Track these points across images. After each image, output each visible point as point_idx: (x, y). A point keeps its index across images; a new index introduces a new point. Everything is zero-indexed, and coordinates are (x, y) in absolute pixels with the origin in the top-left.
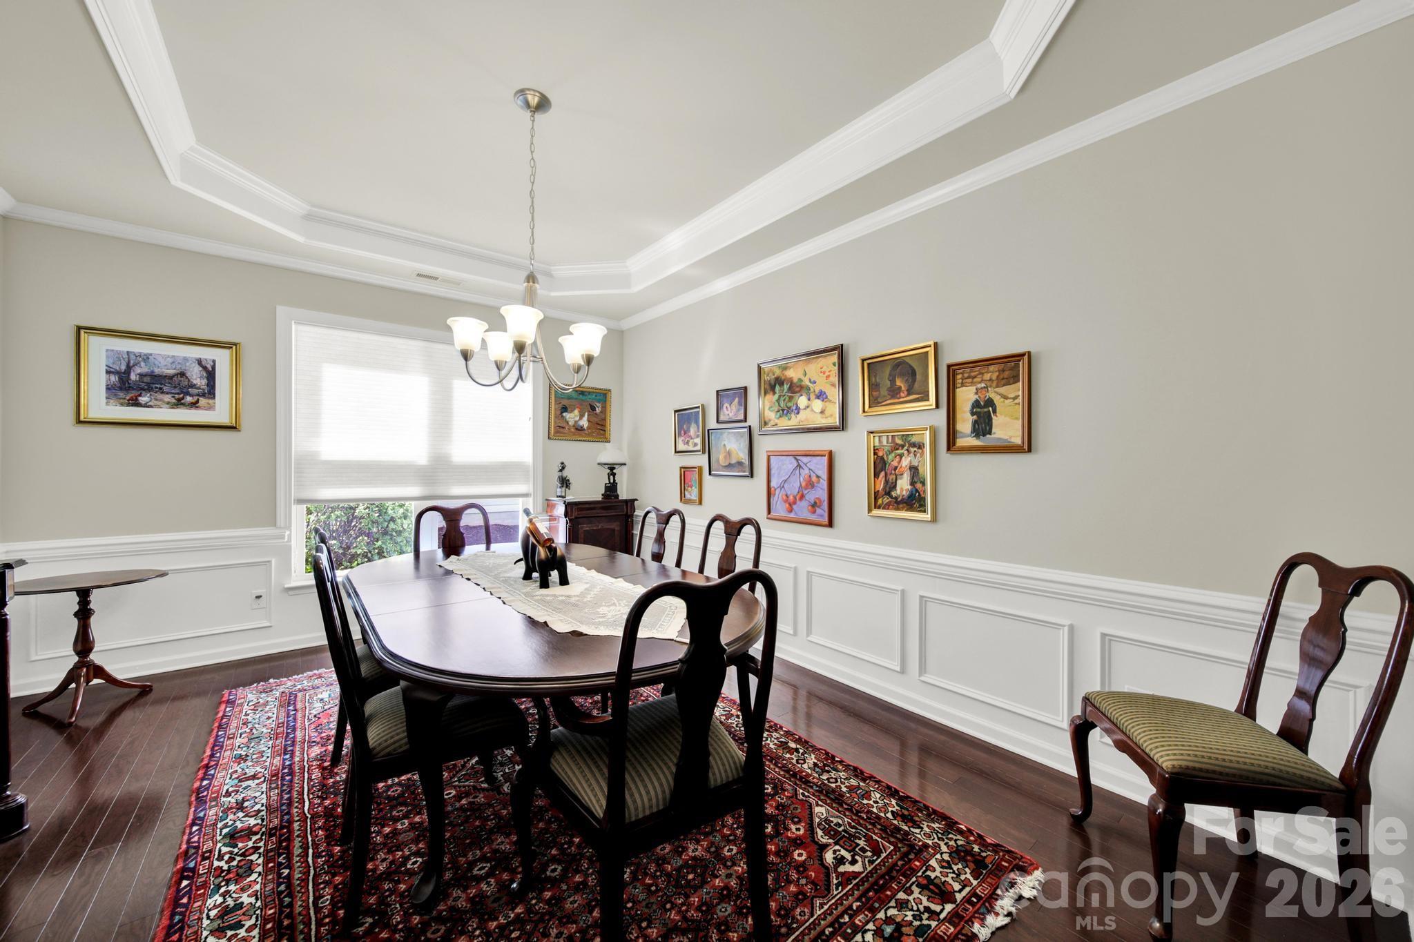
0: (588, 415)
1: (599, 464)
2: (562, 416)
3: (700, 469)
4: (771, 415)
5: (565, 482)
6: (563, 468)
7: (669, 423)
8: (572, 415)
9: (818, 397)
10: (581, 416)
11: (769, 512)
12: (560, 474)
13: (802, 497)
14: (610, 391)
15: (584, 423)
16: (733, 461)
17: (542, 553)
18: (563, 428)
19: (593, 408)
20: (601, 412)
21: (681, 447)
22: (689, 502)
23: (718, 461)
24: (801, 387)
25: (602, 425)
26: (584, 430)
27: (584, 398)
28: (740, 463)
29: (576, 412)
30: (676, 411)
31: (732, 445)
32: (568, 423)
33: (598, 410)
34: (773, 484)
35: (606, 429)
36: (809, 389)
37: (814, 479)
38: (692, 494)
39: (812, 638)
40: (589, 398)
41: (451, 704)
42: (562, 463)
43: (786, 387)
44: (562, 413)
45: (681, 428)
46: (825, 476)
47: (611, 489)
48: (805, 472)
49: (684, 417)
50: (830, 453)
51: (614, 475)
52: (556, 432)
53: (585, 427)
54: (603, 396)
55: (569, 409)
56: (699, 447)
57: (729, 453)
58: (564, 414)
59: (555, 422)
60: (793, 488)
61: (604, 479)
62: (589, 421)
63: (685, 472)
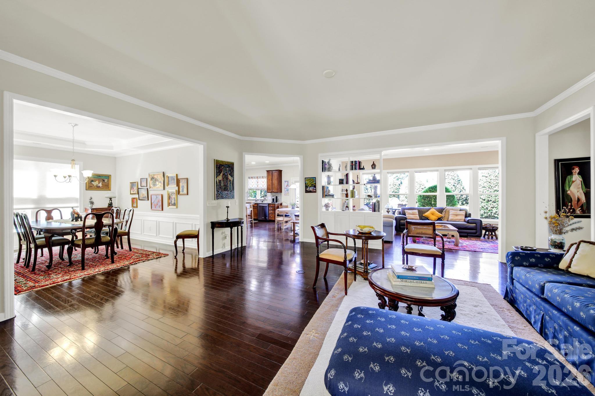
0: (102, 183)
1: (106, 197)
2: (91, 183)
3: (137, 198)
4: (151, 186)
5: (92, 203)
6: (91, 199)
7: (129, 186)
8: (95, 183)
9: (160, 182)
10: (99, 183)
11: (151, 209)
12: (90, 200)
13: (157, 204)
14: (111, 175)
15: (100, 185)
16: (144, 197)
17: (76, 215)
18: (91, 187)
19: (104, 181)
20: (107, 182)
21: (132, 192)
22: (134, 207)
23: (141, 196)
24: (157, 180)
25: (107, 186)
26: (100, 187)
27: (100, 177)
28: (145, 197)
29: (97, 182)
30: (131, 183)
31: (143, 192)
32: (94, 185)
33: (106, 181)
34: (152, 202)
35: (109, 187)
36: (158, 180)
37: (159, 200)
38: (135, 205)
39: (160, 236)
40: (103, 178)
41: (53, 238)
42: (91, 197)
43: (154, 179)
44: (91, 182)
45: (132, 187)
46: (161, 200)
47: (110, 205)
48: (158, 199)
49: (132, 184)
50: (162, 195)
51: (111, 200)
52: (89, 188)
53: (101, 186)
54: (108, 177)
55: (94, 181)
56: (136, 193)
57: (143, 194)
58: (92, 183)
59: (88, 185)
60: (156, 203)
61: (108, 202)
62: (102, 184)
63: (133, 199)
